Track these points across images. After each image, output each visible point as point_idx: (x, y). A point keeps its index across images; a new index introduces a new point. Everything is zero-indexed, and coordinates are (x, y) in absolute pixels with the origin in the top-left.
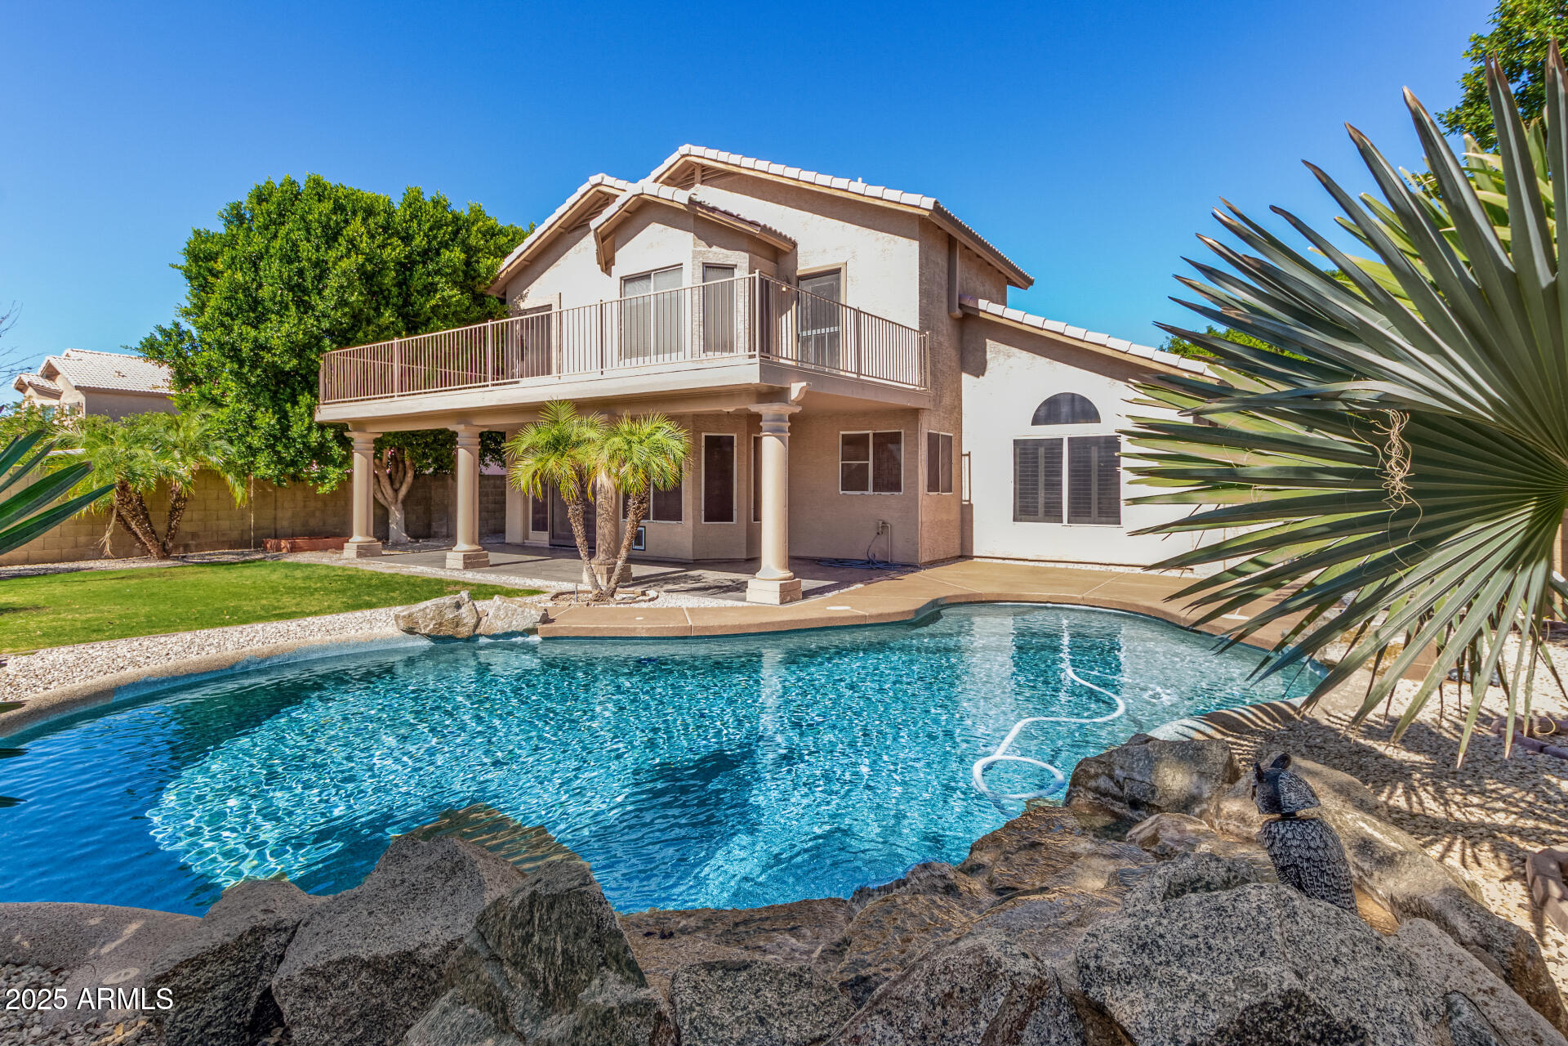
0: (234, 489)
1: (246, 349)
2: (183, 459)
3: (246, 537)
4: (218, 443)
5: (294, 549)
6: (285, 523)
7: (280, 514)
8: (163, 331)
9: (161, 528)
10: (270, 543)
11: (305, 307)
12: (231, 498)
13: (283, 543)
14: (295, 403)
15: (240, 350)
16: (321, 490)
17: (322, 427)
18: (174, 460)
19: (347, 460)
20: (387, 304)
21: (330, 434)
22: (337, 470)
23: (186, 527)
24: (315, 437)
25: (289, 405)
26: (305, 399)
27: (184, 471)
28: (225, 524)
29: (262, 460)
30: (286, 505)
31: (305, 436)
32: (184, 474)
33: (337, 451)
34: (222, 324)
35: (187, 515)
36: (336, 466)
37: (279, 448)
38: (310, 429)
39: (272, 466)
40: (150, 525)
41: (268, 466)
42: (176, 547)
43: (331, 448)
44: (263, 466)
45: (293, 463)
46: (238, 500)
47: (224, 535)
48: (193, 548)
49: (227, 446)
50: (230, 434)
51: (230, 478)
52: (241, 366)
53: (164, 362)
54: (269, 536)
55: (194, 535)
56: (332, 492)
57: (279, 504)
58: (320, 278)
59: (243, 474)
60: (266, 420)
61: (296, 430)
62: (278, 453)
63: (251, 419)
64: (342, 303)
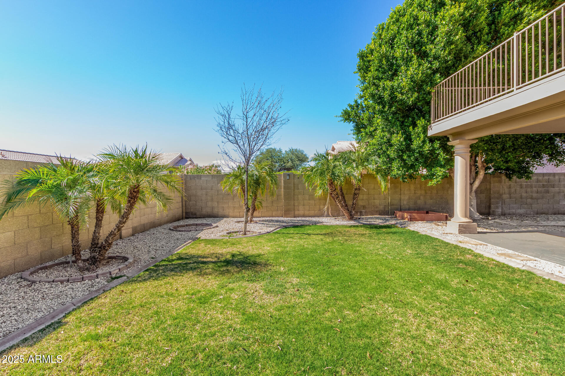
0: (380, 184)
1: (386, 95)
2: (357, 167)
3: (387, 209)
4: (373, 158)
5: (411, 219)
6: (405, 203)
7: (402, 197)
8: (351, 106)
9: (350, 203)
10: (399, 214)
11: (423, 55)
12: (380, 188)
13: (406, 215)
14: (415, 125)
15: (383, 98)
16: (430, 184)
17: (432, 140)
18: (353, 168)
19: (450, 162)
20: (479, 43)
21: (437, 145)
22: (442, 169)
23: (361, 203)
24: (427, 147)
25: (411, 128)
26: (421, 122)
27: (356, 173)
28: (377, 202)
29: (395, 165)
30: (406, 192)
31: (421, 147)
32: (357, 175)
33: (442, 156)
34: (374, 84)
35: (361, 196)
36: (441, 166)
37: (405, 157)
38: (424, 142)
39: (401, 169)
40: (345, 202)
41: (398, 169)
42: (357, 212)
43: (438, 154)
44: (396, 169)
45: (412, 166)
46: (383, 190)
47: (377, 207)
48: (364, 213)
49: (378, 159)
50: (379, 151)
51: (379, 177)
52: (384, 107)
53: (351, 121)
54: (397, 210)
55: (364, 207)
56: (437, 185)
57: (402, 191)
58: (431, 33)
59: (385, 174)
60: (397, 139)
61: (416, 144)
62: (404, 160)
63: (389, 141)
64: (449, 43)
